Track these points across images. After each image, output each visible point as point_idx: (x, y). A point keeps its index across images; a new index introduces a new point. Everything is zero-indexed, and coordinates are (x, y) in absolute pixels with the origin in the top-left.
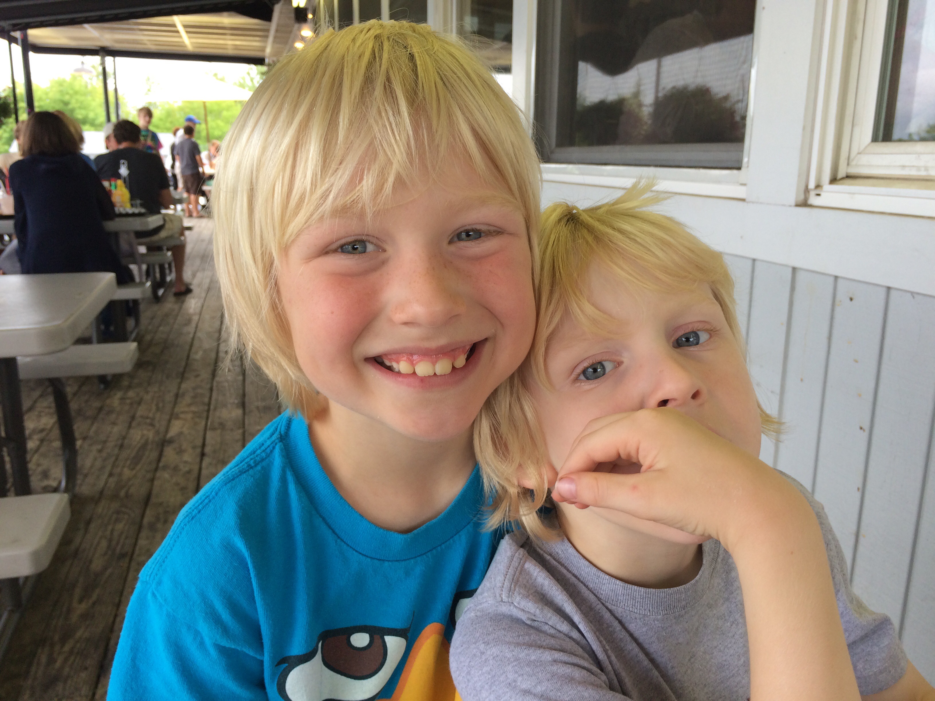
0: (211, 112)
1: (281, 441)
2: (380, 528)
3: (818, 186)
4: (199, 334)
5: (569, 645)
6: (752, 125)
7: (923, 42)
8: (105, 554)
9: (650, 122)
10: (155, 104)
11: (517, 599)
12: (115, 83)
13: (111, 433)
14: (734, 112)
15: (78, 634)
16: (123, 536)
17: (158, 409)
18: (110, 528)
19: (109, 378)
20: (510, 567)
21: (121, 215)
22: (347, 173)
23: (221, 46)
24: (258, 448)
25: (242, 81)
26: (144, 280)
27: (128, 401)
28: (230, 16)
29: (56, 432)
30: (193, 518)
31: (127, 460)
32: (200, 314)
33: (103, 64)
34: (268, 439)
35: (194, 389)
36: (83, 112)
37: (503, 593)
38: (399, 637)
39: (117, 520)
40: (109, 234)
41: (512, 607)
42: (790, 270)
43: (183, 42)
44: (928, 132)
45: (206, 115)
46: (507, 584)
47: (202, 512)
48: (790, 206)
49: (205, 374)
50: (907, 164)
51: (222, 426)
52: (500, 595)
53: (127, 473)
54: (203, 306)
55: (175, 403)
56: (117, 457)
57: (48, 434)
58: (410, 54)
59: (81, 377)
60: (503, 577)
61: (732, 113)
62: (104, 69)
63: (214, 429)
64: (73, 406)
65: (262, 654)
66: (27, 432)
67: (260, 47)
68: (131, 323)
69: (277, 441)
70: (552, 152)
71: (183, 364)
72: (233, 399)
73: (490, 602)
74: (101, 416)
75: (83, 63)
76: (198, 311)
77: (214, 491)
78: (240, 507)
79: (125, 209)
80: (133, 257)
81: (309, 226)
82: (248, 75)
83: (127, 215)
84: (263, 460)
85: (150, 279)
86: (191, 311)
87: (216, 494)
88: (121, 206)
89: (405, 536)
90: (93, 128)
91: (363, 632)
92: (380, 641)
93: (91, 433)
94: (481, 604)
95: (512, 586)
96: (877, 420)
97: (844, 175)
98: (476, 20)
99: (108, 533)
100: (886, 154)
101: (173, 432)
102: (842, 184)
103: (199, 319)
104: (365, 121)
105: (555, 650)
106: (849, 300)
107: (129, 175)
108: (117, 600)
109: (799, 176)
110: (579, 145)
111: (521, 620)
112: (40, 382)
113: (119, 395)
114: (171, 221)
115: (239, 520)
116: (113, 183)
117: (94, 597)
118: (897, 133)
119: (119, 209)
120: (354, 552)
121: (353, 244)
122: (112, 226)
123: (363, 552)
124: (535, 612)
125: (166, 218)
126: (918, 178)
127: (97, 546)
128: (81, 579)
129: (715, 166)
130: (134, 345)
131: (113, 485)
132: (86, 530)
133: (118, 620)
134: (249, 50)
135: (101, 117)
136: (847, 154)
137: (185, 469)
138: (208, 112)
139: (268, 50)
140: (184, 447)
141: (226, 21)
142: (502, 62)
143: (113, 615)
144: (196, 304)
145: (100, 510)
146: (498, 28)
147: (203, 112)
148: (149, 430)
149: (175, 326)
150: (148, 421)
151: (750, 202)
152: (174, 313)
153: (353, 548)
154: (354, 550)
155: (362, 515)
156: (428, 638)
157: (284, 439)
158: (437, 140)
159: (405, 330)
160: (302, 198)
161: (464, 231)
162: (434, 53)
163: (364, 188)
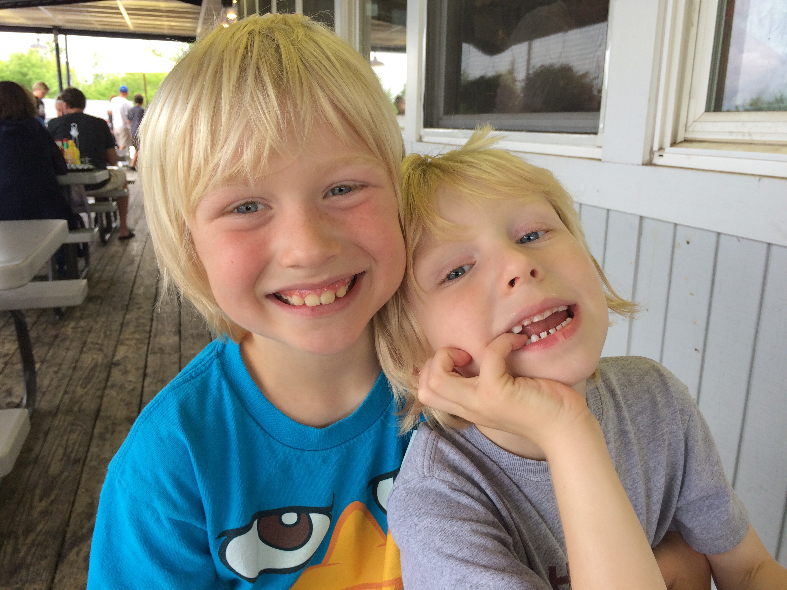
0: (150, 83)
1: (217, 358)
2: (300, 424)
3: (661, 149)
4: (141, 273)
6: (606, 97)
7: (748, 30)
8: (62, 459)
9: (522, 95)
10: (101, 75)
12: (67, 58)
13: (65, 357)
14: (592, 87)
15: (39, 528)
16: (77, 445)
17: (106, 336)
18: (66, 437)
19: (63, 310)
21: (72, 171)
22: (230, 149)
23: (158, 26)
24: (199, 363)
26: (93, 226)
27: (80, 330)
29: (18, 357)
31: (80, 379)
32: (142, 255)
33: (56, 40)
34: (208, 355)
35: (137, 319)
37: (425, 471)
38: (322, 513)
39: (71, 431)
40: (62, 187)
42: (638, 218)
43: (126, 23)
44: (751, 105)
45: (145, 85)
46: (426, 463)
48: (638, 165)
49: (146, 307)
50: (734, 130)
51: (161, 350)
52: (423, 473)
53: (80, 391)
54: (144, 249)
55: (121, 331)
56: (71, 376)
57: (11, 358)
58: (276, 45)
59: (39, 309)
60: (422, 458)
61: (590, 87)
62: (57, 45)
63: (154, 353)
64: (33, 334)
65: (206, 525)
67: (192, 27)
68: (81, 263)
69: (215, 357)
70: (441, 119)
71: (128, 298)
72: (170, 328)
73: (415, 480)
74: (57, 342)
75: (38, 40)
76: (140, 252)
79: (75, 166)
80: (84, 206)
83: (77, 170)
84: (202, 372)
85: (97, 226)
86: (134, 253)
88: (72, 163)
89: (321, 430)
91: (292, 512)
92: (306, 518)
93: (48, 357)
94: (408, 482)
95: (431, 464)
96: (709, 343)
97: (683, 140)
98: (376, 7)
99: (64, 442)
100: (717, 122)
101: (118, 357)
102: (681, 147)
103: (141, 259)
105: (473, 521)
106: (686, 243)
107: (79, 136)
108: (72, 500)
109: (645, 140)
110: (463, 113)
112: (3, 313)
113: (72, 324)
114: (116, 175)
116: (65, 143)
117: (53, 497)
118: (726, 104)
119: (69, 166)
120: (280, 444)
121: (247, 205)
122: (64, 179)
123: (286, 444)
125: (112, 174)
126: (744, 142)
127: (55, 452)
128: (41, 482)
129: (576, 131)
130: (85, 282)
131: (68, 401)
132: (45, 440)
133: (73, 515)
134: (183, 30)
135: (54, 87)
136: (685, 122)
137: (130, 387)
138: (147, 82)
139: (199, 30)
140: (128, 369)
141: (163, 5)
142: (397, 43)
143: (69, 511)
144: (138, 246)
145: (57, 423)
146: (395, 14)
147: (143, 83)
148: (98, 355)
149: (120, 266)
150: (98, 346)
151: (605, 162)
152: (120, 254)
153: (278, 441)
154: (280, 442)
155: (285, 414)
156: (349, 514)
157: (221, 356)
158: (302, 116)
159: (292, 271)
160: (198, 172)
161: (336, 187)
162: (298, 42)
163: (245, 161)
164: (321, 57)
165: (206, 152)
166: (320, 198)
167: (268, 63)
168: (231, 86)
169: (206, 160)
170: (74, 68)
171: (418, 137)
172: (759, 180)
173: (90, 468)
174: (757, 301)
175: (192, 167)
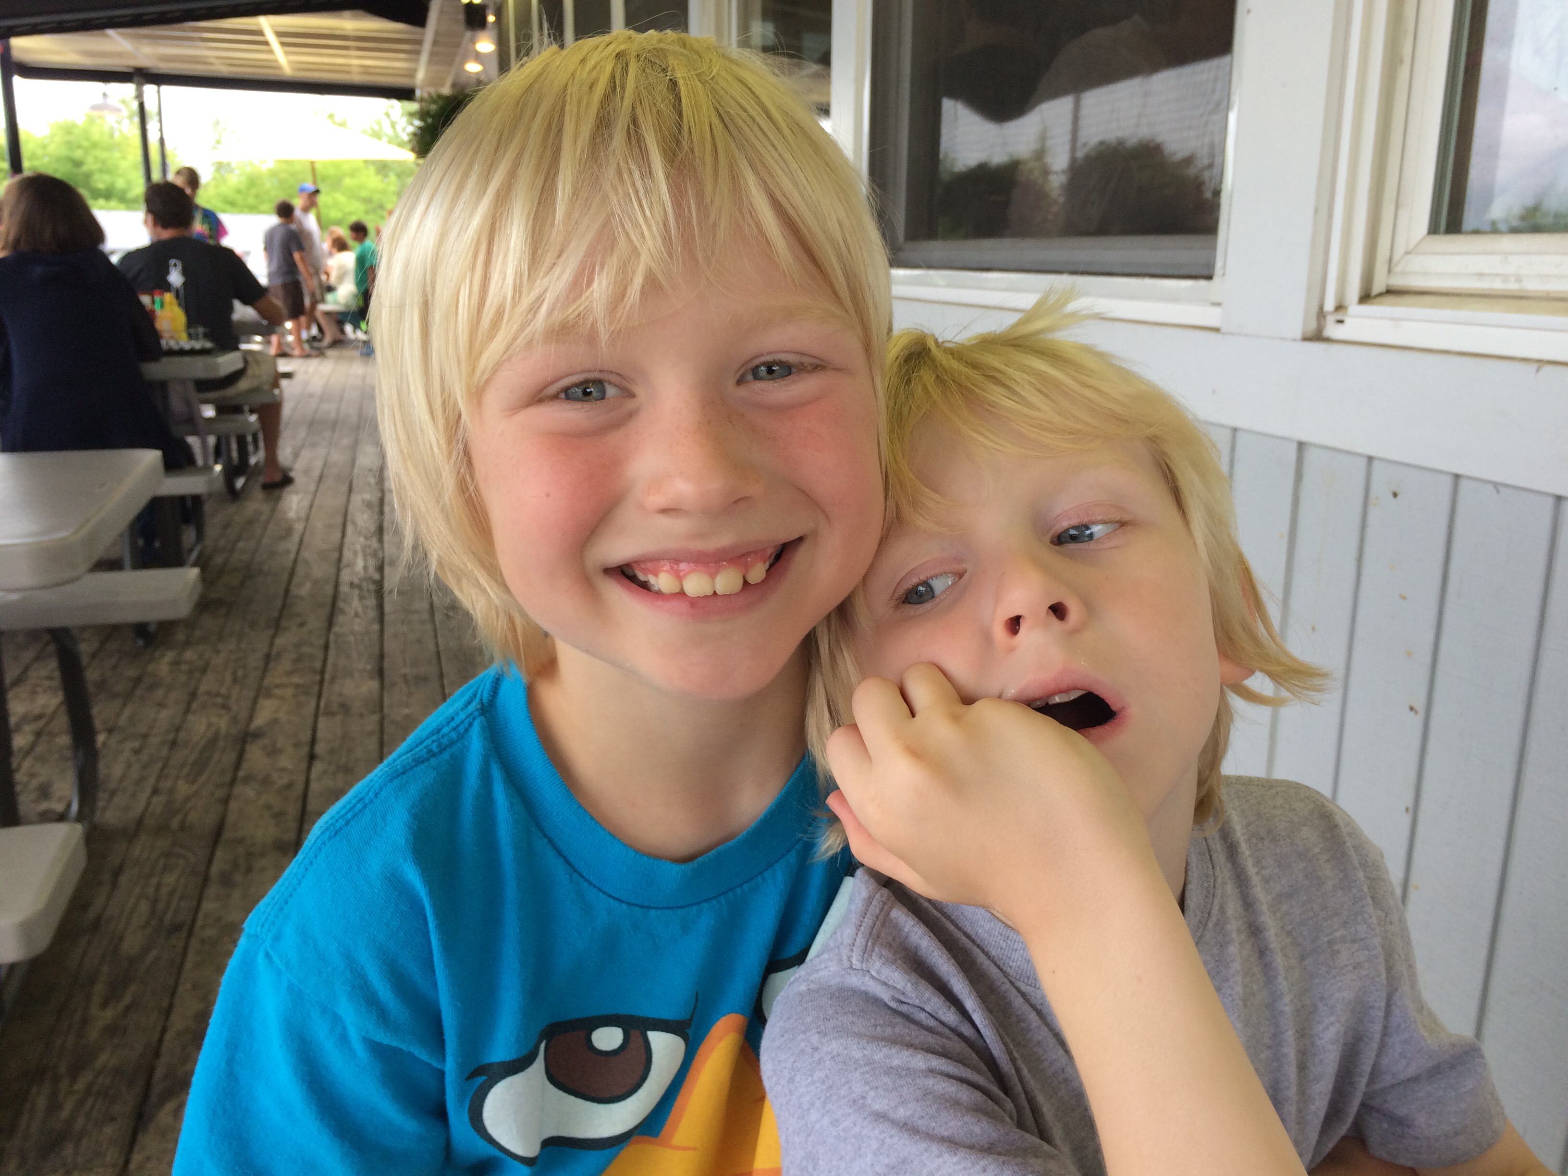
0: (324, 179)
1: (482, 714)
2: (642, 855)
3: (1340, 308)
4: (305, 554)
5: (958, 1046)
6: (1230, 205)
8: (146, 925)
9: (1062, 200)
10: (229, 164)
11: (876, 965)
12: (161, 130)
13: (155, 720)
14: (1203, 183)
15: (102, 1059)
16: (177, 895)
17: (235, 680)
18: (154, 881)
19: (152, 628)
20: (866, 914)
22: (568, 271)
23: (341, 68)
24: (444, 724)
25: (376, 128)
26: (211, 461)
27: (185, 667)
28: (355, 18)
29: (63, 721)
31: (182, 766)
32: (307, 519)
33: (139, 96)
35: (297, 646)
36: (107, 178)
37: (854, 954)
38: (673, 1033)
39: (166, 869)
41: (867, 978)
42: (1294, 447)
43: (276, 61)
44: (1523, 218)
46: (860, 941)
47: (352, 823)
48: (1294, 340)
49: (316, 622)
50: (1486, 270)
51: (345, 708)
52: (849, 958)
53: (183, 788)
54: (311, 507)
55: (265, 671)
56: (167, 760)
57: (48, 723)
58: (671, 80)
59: (107, 626)
60: (855, 930)
61: (1198, 185)
62: (142, 106)
63: (330, 714)
64: (92, 675)
65: (443, 1059)
66: (13, 720)
67: (408, 69)
68: (189, 535)
69: (476, 713)
70: (900, 249)
71: (279, 603)
72: (363, 664)
73: (831, 969)
74: (139, 692)
75: (105, 95)
76: (303, 515)
77: (372, 790)
78: (415, 817)
79: (178, 343)
80: (193, 423)
81: (510, 358)
82: (386, 118)
83: (182, 353)
84: (452, 743)
85: (221, 460)
86: (292, 515)
87: (376, 795)
88: (172, 338)
89: (683, 867)
90: (122, 206)
91: (613, 1026)
92: (640, 1040)
93: (123, 721)
94: (817, 971)
95: (870, 944)
96: (1438, 696)
97: (1383, 290)
98: (770, 27)
99: (151, 891)
100: (1453, 254)
101: (259, 721)
102: (1379, 304)
103: (305, 529)
104: (598, 188)
105: (933, 1053)
106: (1391, 495)
107: (184, 284)
108: (165, 1004)
109: (1309, 290)
110: (944, 238)
111: (882, 1000)
112: (33, 635)
113: (170, 656)
114: (258, 363)
115: (412, 837)
116: (157, 299)
117: (127, 999)
118: (1469, 219)
120: (601, 894)
121: (585, 386)
122: (155, 370)
123: (614, 895)
124: (905, 988)
125: (250, 359)
126: (1505, 293)
127: (133, 911)
128: (105, 969)
129: (1170, 272)
130: (195, 572)
131: (159, 810)
132: (114, 885)
133: (168, 1036)
134: (389, 74)
136: (1388, 254)
137: (282, 781)
138: (319, 178)
139: (421, 75)
140: (279, 745)
141: (349, 26)
143: (159, 1029)
144: (299, 502)
145: (137, 851)
146: (809, 41)
148: (221, 716)
149: (265, 541)
150: (219, 700)
151: (1227, 333)
152: (263, 518)
153: (598, 888)
154: (600, 889)
155: (613, 834)
156: (720, 1040)
157: (488, 711)
158: (713, 216)
159: (665, 522)
160: (499, 314)
161: (764, 364)
162: (712, 79)
163: (596, 295)
164: (754, 110)
165: (519, 275)
166: (730, 384)
167: (654, 111)
168: (579, 151)
169: (518, 290)
170: (175, 149)
172: (1538, 371)
173: (203, 941)
174: (1533, 612)
175: (488, 303)
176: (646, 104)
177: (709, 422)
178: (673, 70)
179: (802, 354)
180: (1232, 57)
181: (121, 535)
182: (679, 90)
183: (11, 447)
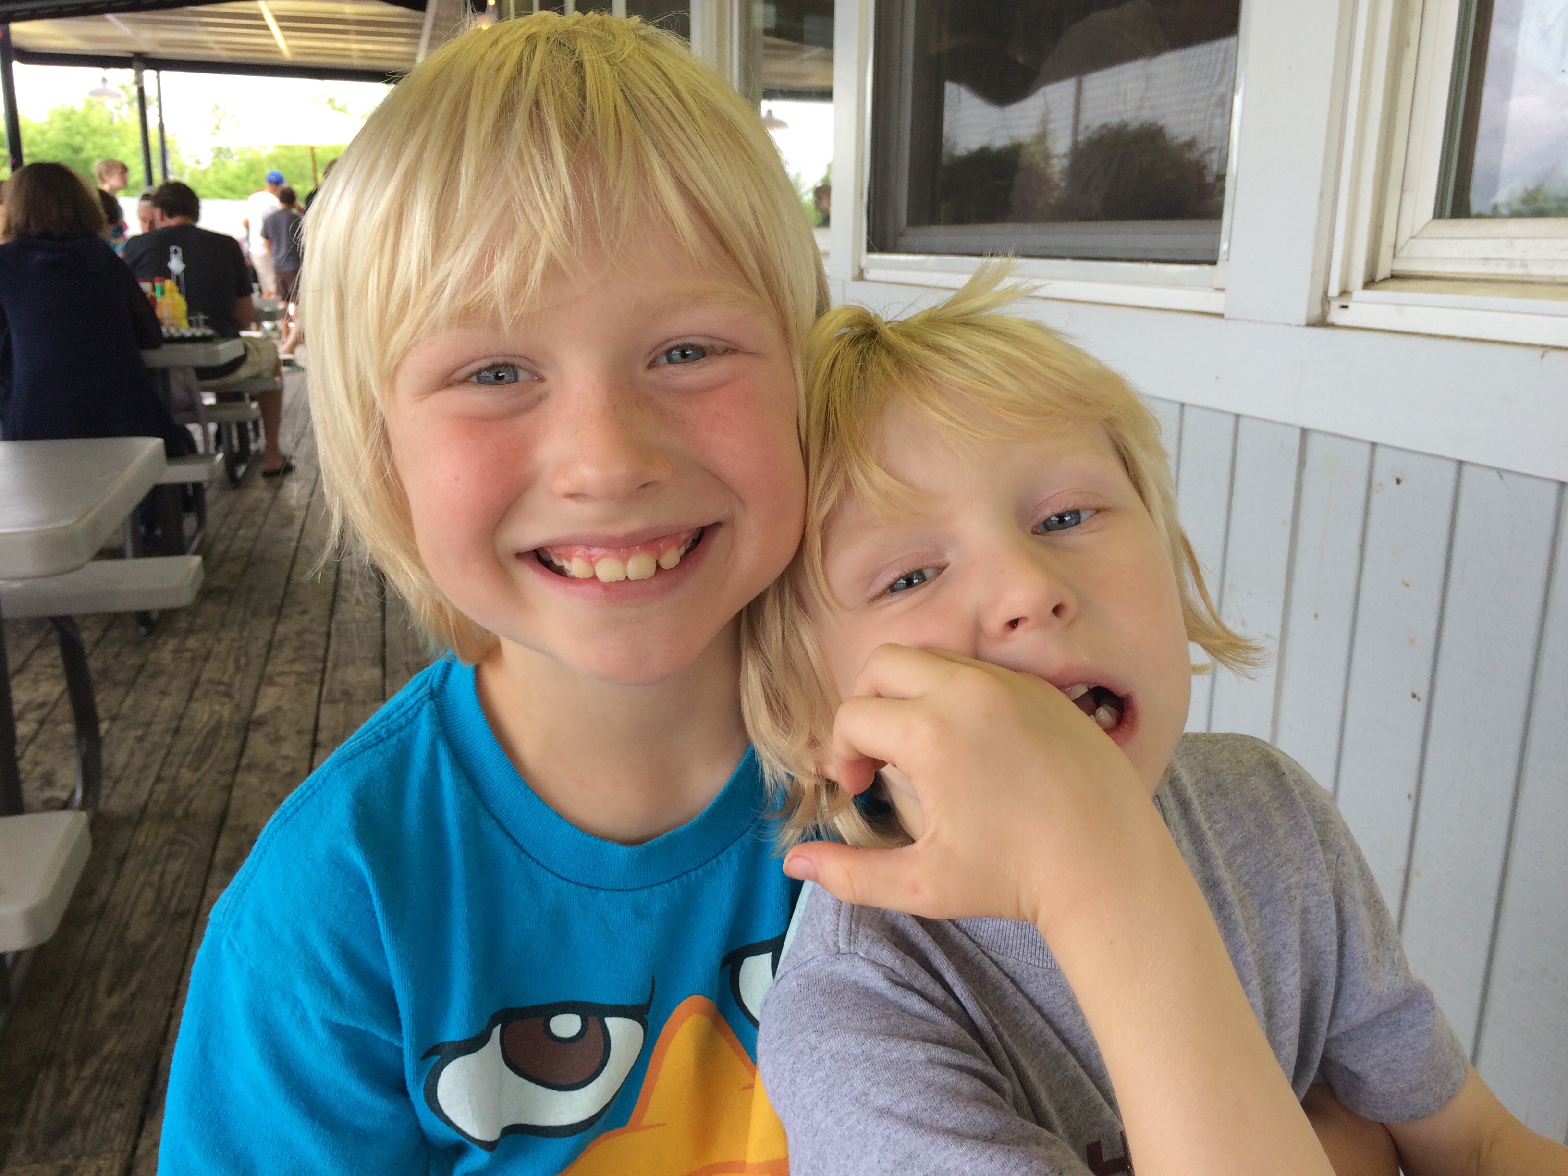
1: (431, 699)
2: (589, 836)
3: (1344, 292)
4: (306, 542)
6: (1235, 190)
7: (1520, 52)
8: (152, 911)
9: (1063, 184)
10: (228, 150)
11: (863, 946)
12: (161, 115)
13: (158, 707)
14: (1204, 167)
15: (108, 1047)
16: (182, 884)
17: (238, 668)
18: (159, 868)
19: (155, 616)
21: (172, 340)
22: (470, 255)
23: (341, 53)
24: (394, 710)
26: (212, 450)
27: (188, 655)
29: (65, 709)
30: (287, 821)
31: (186, 753)
32: (308, 506)
33: (139, 81)
34: (411, 695)
35: (299, 634)
37: (840, 939)
38: (629, 1018)
39: (170, 856)
40: (152, 372)
41: (857, 960)
42: (1298, 433)
43: (276, 46)
44: (1525, 202)
46: (843, 925)
48: (1298, 326)
49: (318, 610)
50: (1493, 255)
51: (347, 695)
52: (836, 944)
53: (186, 775)
54: (312, 494)
55: (267, 659)
56: (170, 748)
57: (51, 712)
58: (577, 62)
59: (109, 614)
60: (835, 915)
61: (1200, 169)
62: (141, 91)
63: (333, 702)
64: (94, 664)
65: (401, 1039)
66: (16, 708)
67: (407, 54)
68: (190, 523)
69: (425, 698)
70: (901, 234)
71: (281, 592)
72: (365, 651)
73: (819, 959)
74: (141, 680)
75: (104, 80)
76: (304, 503)
79: (178, 330)
80: (194, 411)
81: (417, 343)
83: (182, 340)
85: (221, 449)
86: (293, 502)
88: (172, 325)
89: (630, 849)
91: (570, 1013)
92: (598, 1026)
93: (125, 709)
94: (805, 963)
95: (853, 927)
96: (1440, 682)
97: (1388, 274)
98: (772, 10)
99: (156, 878)
100: (1459, 238)
101: (261, 709)
102: (1385, 289)
103: (306, 516)
104: (500, 171)
105: (931, 1042)
106: (1394, 482)
107: (185, 271)
108: (172, 991)
109: (1313, 275)
110: (947, 223)
112: (36, 623)
113: (172, 644)
114: (257, 349)
116: (158, 285)
117: (133, 985)
118: (1476, 202)
120: (549, 874)
121: (497, 370)
122: (156, 358)
123: (562, 874)
124: (894, 966)
125: (250, 345)
127: (138, 897)
128: (111, 956)
129: (1173, 257)
130: (197, 560)
131: (163, 797)
132: (119, 873)
134: (388, 59)
135: (137, 174)
136: (1393, 238)
137: (285, 768)
140: (282, 732)
141: (349, 10)
142: (816, 82)
143: (166, 1014)
144: (299, 490)
145: (142, 839)
146: (810, 24)
147: (310, 165)
148: (224, 704)
149: (267, 529)
150: (222, 688)
151: (1231, 319)
152: (265, 505)
153: (546, 868)
154: (548, 870)
155: (560, 815)
156: (683, 1021)
157: (437, 696)
158: (616, 199)
159: (573, 506)
160: (406, 297)
161: (675, 348)
162: (622, 61)
163: (497, 280)
164: (665, 93)
165: (422, 259)
166: (641, 367)
167: (557, 94)
168: (482, 134)
169: (422, 275)
170: (174, 135)
171: (857, 271)
172: (1542, 356)
174: (1537, 600)
175: (395, 287)
176: (549, 87)
177: (615, 407)
178: (581, 52)
179: (713, 338)
180: (1238, 38)
181: (123, 524)
182: (585, 73)
183: (11, 435)
